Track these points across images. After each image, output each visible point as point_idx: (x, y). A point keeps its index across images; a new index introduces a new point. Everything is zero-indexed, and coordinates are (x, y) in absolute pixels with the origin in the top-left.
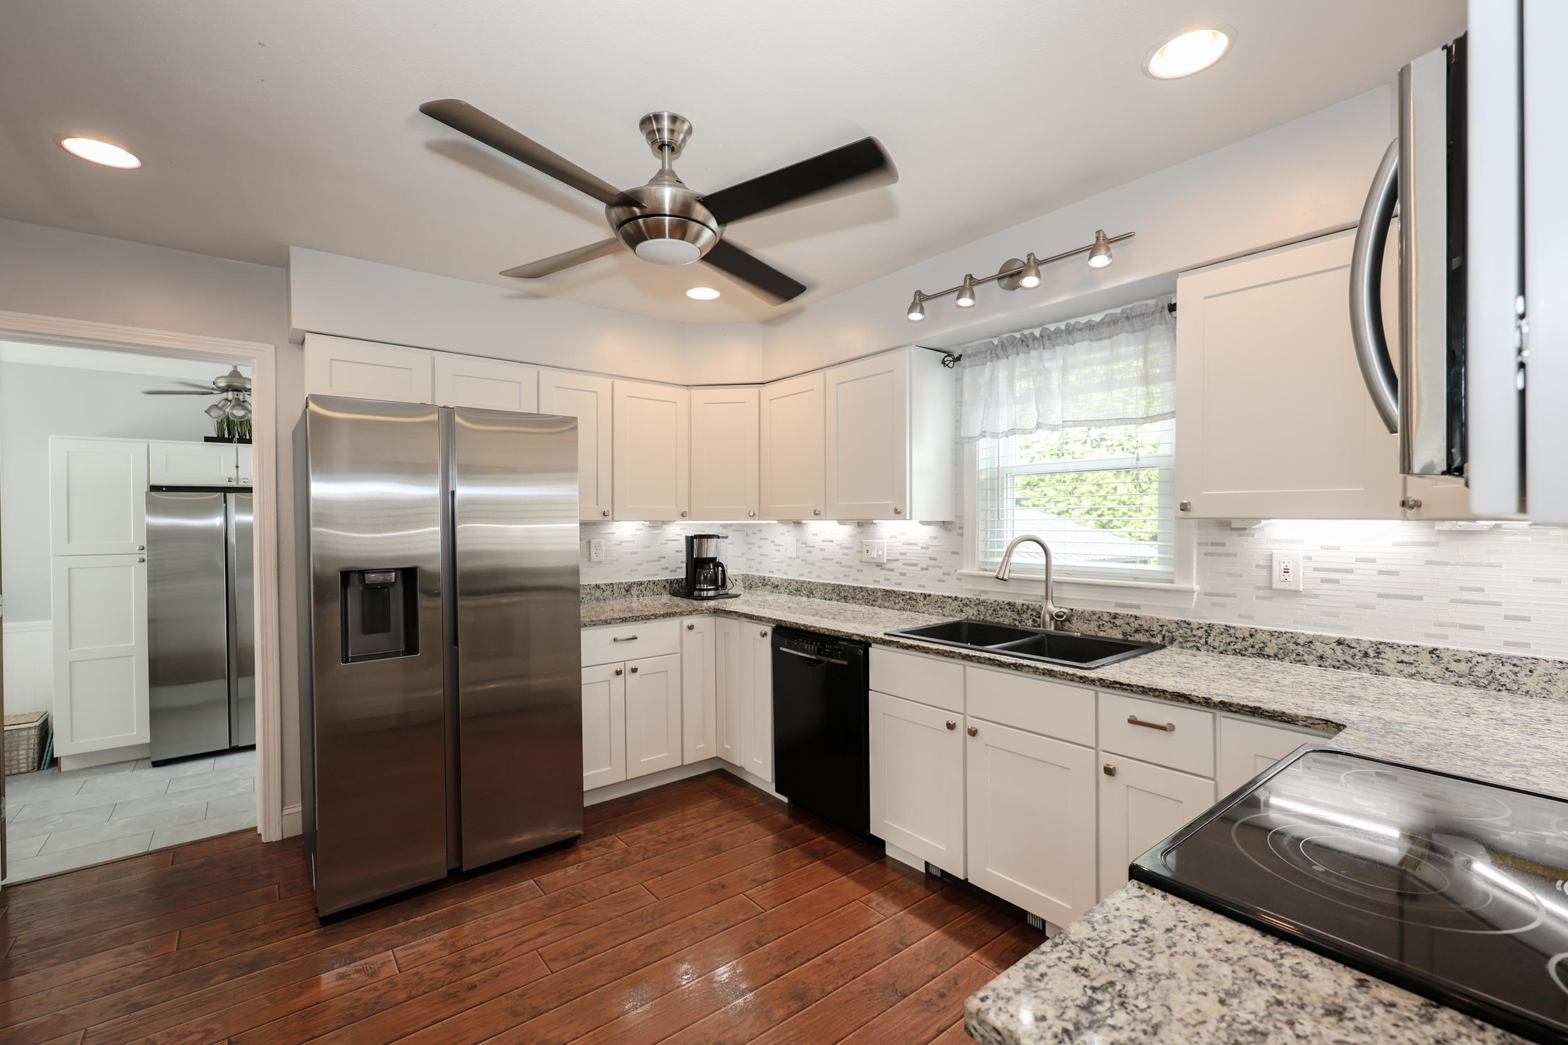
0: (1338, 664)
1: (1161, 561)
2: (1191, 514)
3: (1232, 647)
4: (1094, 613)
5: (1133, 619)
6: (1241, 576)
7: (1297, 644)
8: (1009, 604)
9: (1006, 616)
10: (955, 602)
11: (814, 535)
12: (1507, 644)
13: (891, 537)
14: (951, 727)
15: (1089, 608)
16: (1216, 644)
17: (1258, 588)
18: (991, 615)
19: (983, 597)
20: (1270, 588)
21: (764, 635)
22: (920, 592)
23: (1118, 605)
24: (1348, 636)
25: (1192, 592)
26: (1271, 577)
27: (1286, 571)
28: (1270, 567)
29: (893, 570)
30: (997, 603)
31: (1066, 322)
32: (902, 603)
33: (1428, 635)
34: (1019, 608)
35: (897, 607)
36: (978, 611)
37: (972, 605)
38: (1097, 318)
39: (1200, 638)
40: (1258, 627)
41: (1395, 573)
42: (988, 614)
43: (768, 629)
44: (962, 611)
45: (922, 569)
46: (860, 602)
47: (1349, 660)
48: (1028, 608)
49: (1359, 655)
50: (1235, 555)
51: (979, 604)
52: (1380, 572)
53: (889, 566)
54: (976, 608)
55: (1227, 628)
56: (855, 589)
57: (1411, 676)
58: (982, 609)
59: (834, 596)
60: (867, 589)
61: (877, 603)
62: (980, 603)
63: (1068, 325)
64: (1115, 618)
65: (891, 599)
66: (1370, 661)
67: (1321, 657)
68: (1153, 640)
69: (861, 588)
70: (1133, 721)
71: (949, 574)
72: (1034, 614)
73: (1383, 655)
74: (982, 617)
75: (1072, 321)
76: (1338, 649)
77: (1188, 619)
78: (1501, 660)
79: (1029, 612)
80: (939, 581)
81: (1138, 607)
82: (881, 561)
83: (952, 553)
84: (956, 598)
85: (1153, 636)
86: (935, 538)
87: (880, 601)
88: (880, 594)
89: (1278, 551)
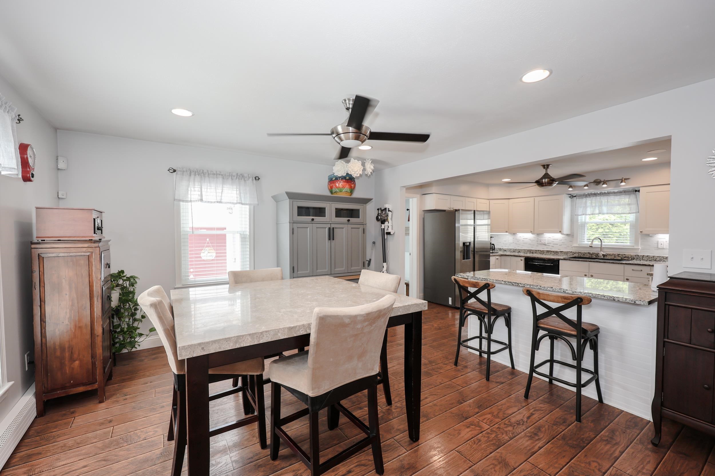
1: (630, 243)
2: (643, 233)
3: (649, 259)
4: (613, 254)
5: (624, 255)
6: (651, 245)
7: (664, 258)
8: (588, 253)
9: (587, 255)
11: (520, 237)
13: (549, 238)
14: (586, 275)
15: (611, 253)
16: (645, 259)
17: (655, 248)
18: (583, 255)
19: (580, 251)
20: (658, 248)
21: (522, 260)
23: (620, 252)
25: (639, 249)
26: (658, 246)
27: (661, 244)
28: (658, 244)
30: (585, 253)
32: (553, 254)
34: (591, 254)
37: (577, 253)
39: (641, 258)
40: (655, 255)
43: (523, 259)
44: (573, 255)
45: (560, 245)
46: (538, 254)
48: (594, 254)
50: (649, 241)
53: (548, 245)
55: (648, 256)
56: (536, 250)
58: (580, 254)
59: (528, 252)
60: (540, 251)
62: (579, 253)
64: (619, 255)
65: (549, 253)
69: (538, 250)
70: (633, 270)
71: (569, 246)
72: (596, 255)
77: (638, 254)
80: (565, 248)
81: (625, 252)
82: (545, 243)
83: (570, 241)
84: (572, 252)
85: (629, 258)
86: (564, 238)
87: (545, 253)
88: (545, 251)
89: (659, 240)
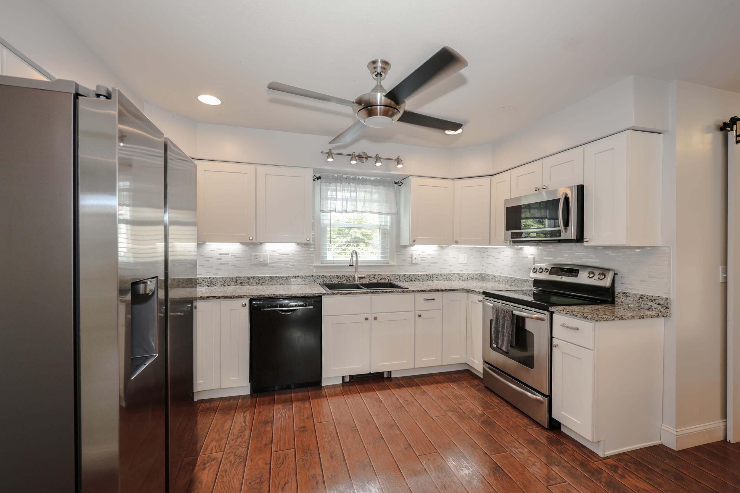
0: (426, 280)
3: (405, 280)
4: (368, 275)
5: (380, 276)
6: (405, 260)
7: (418, 277)
8: (337, 276)
10: (312, 278)
11: (211, 251)
12: (450, 271)
13: (272, 251)
14: (367, 319)
16: (401, 280)
17: (409, 263)
18: (329, 281)
19: (325, 275)
20: (412, 263)
21: (244, 305)
22: (293, 275)
23: (375, 272)
24: (428, 273)
25: (395, 266)
26: (412, 260)
27: (416, 258)
28: (412, 257)
29: (273, 267)
30: (331, 276)
31: (363, 177)
32: (282, 282)
33: (439, 271)
34: (341, 277)
35: (279, 284)
36: (323, 280)
37: (320, 278)
38: (372, 178)
39: (398, 278)
40: (411, 274)
41: (434, 258)
42: (327, 281)
43: (247, 302)
44: (315, 281)
45: (292, 265)
46: (253, 284)
47: (428, 279)
48: (344, 277)
49: (430, 277)
50: (404, 255)
51: (324, 277)
52: (432, 258)
53: (270, 265)
54: (322, 279)
55: (404, 275)
56: (249, 278)
57: (438, 280)
58: (325, 279)
61: (265, 284)
63: (363, 178)
64: (375, 276)
65: (275, 280)
66: (431, 278)
67: (423, 279)
68: (386, 281)
69: (253, 277)
70: (425, 300)
72: (347, 278)
73: (433, 277)
74: (325, 282)
75: (364, 177)
76: (426, 276)
77: (395, 274)
78: (450, 274)
79: (345, 278)
82: (266, 263)
83: (309, 256)
84: (312, 276)
85: (385, 280)
87: (267, 282)
88: (267, 279)
89: (414, 253)
